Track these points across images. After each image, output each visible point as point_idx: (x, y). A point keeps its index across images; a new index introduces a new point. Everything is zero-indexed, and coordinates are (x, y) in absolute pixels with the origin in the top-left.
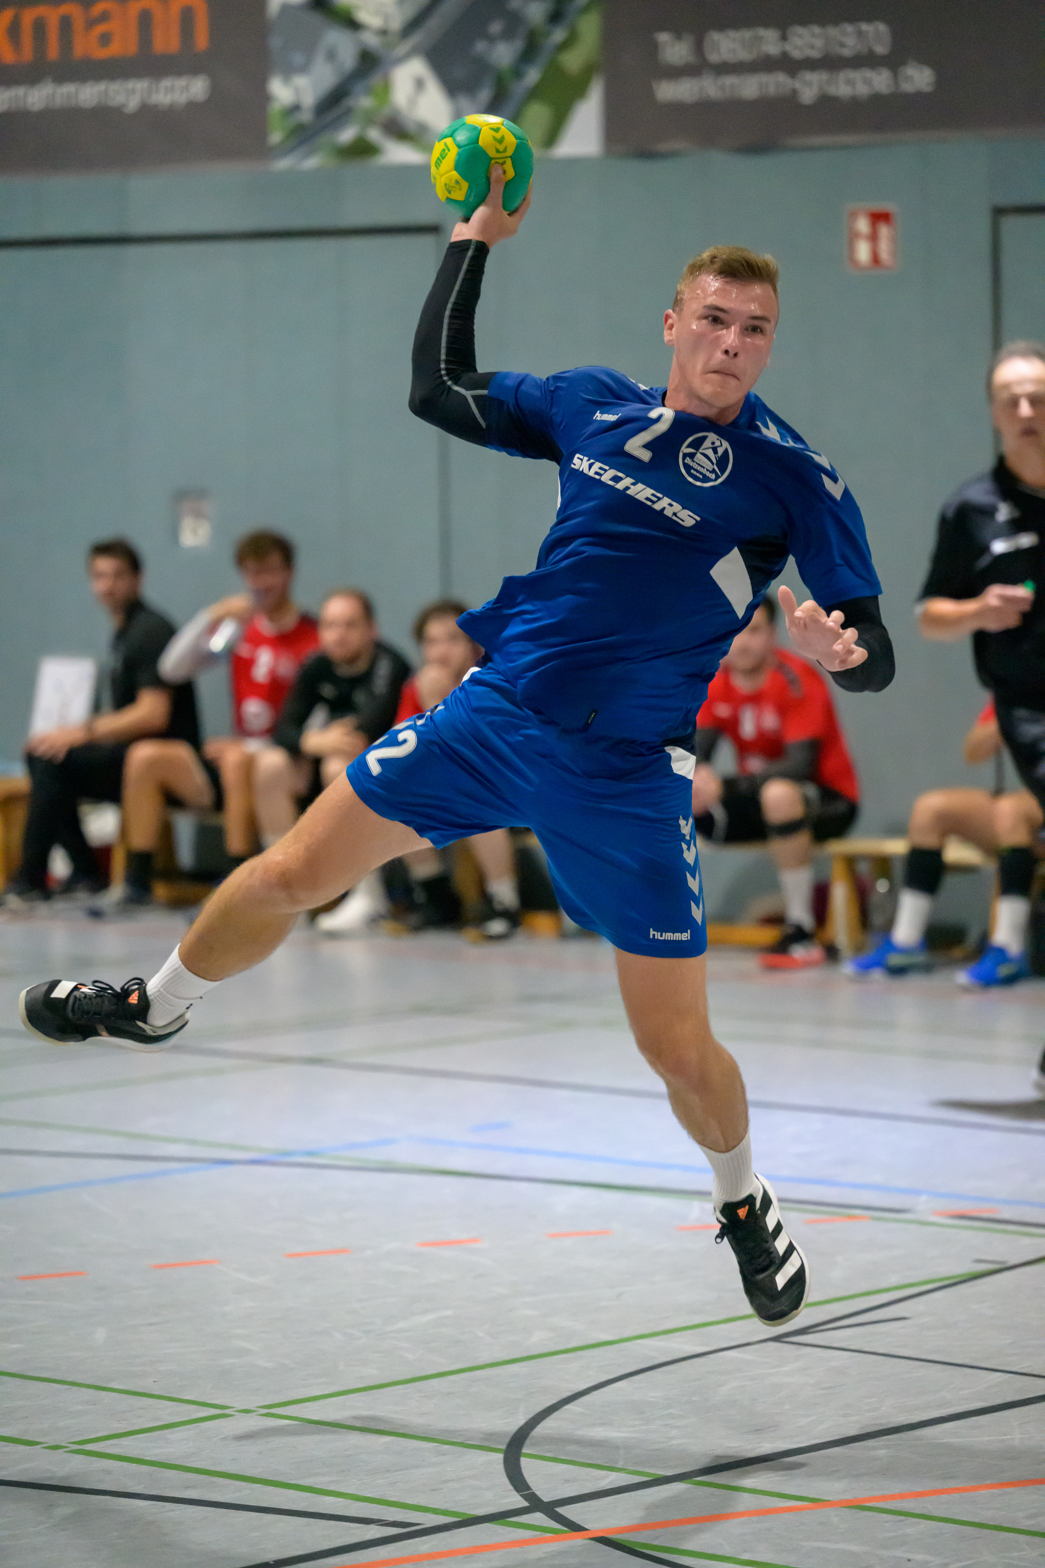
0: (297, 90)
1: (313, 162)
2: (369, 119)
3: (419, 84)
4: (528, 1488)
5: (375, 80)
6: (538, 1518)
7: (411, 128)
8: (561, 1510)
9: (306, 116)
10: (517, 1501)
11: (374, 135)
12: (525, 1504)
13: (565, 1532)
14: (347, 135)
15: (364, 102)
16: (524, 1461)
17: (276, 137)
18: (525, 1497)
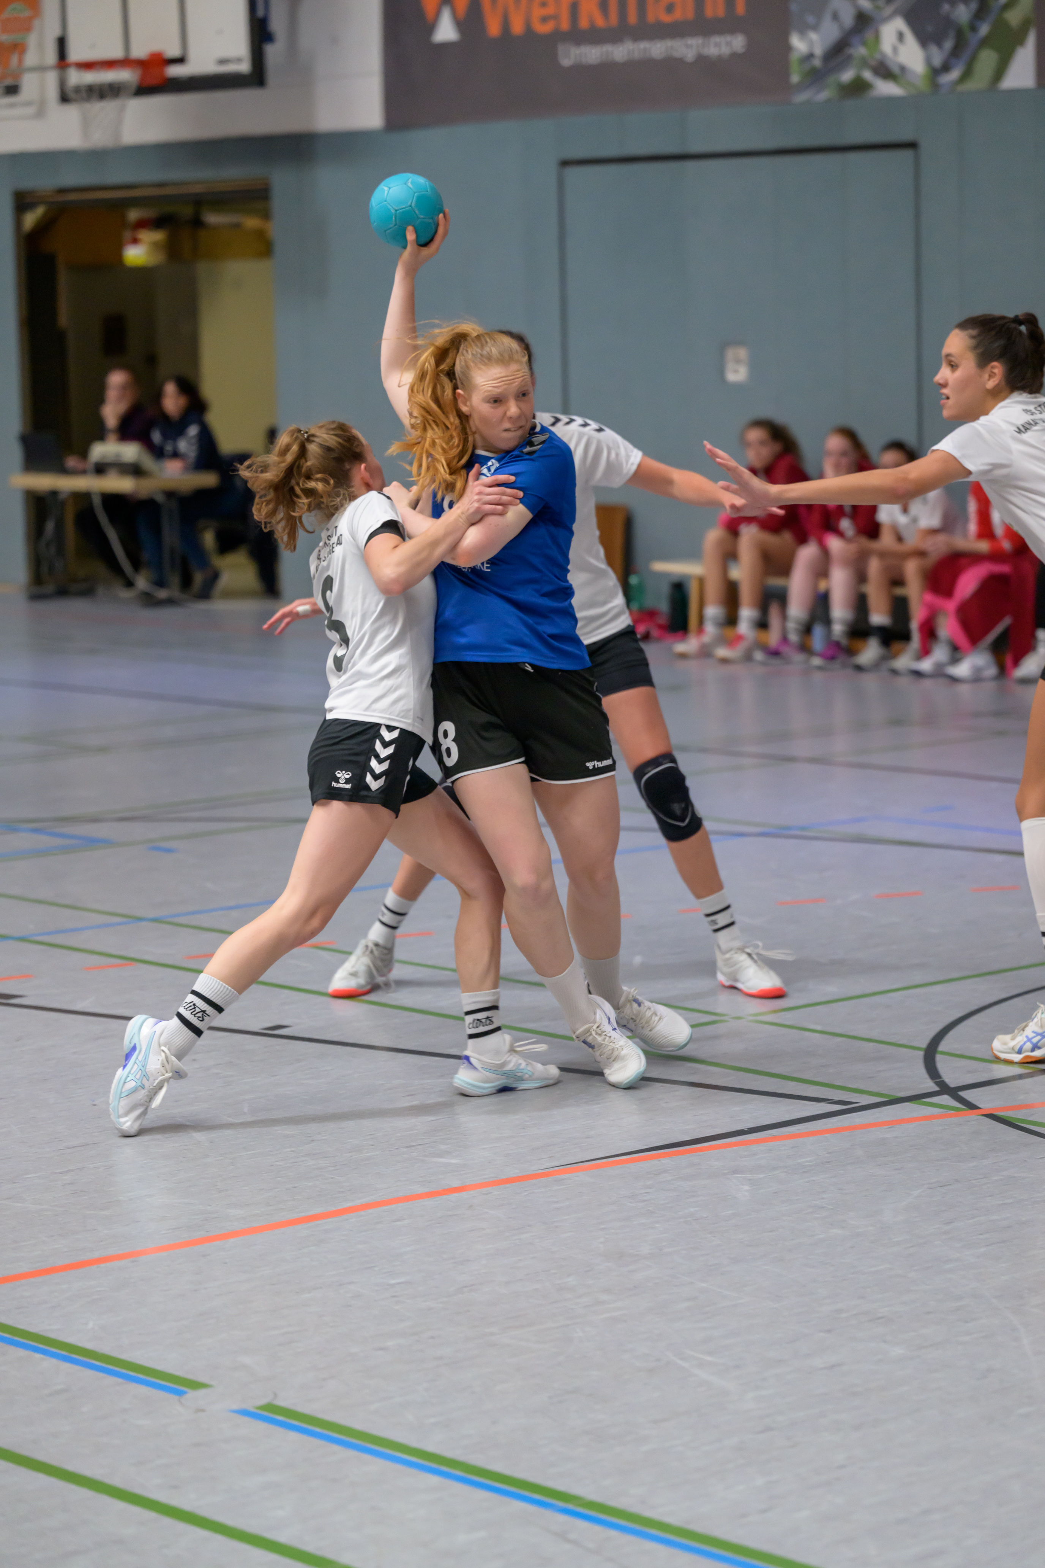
0: (811, 44)
1: (824, 95)
2: (864, 63)
3: (901, 36)
4: (939, 1077)
5: (869, 35)
6: (945, 1099)
7: (896, 70)
8: (962, 1094)
9: (817, 63)
10: (931, 1086)
11: (867, 75)
12: (937, 1089)
13: (962, 1110)
14: (847, 76)
15: (860, 51)
16: (939, 1058)
17: (795, 78)
18: (937, 1084)
